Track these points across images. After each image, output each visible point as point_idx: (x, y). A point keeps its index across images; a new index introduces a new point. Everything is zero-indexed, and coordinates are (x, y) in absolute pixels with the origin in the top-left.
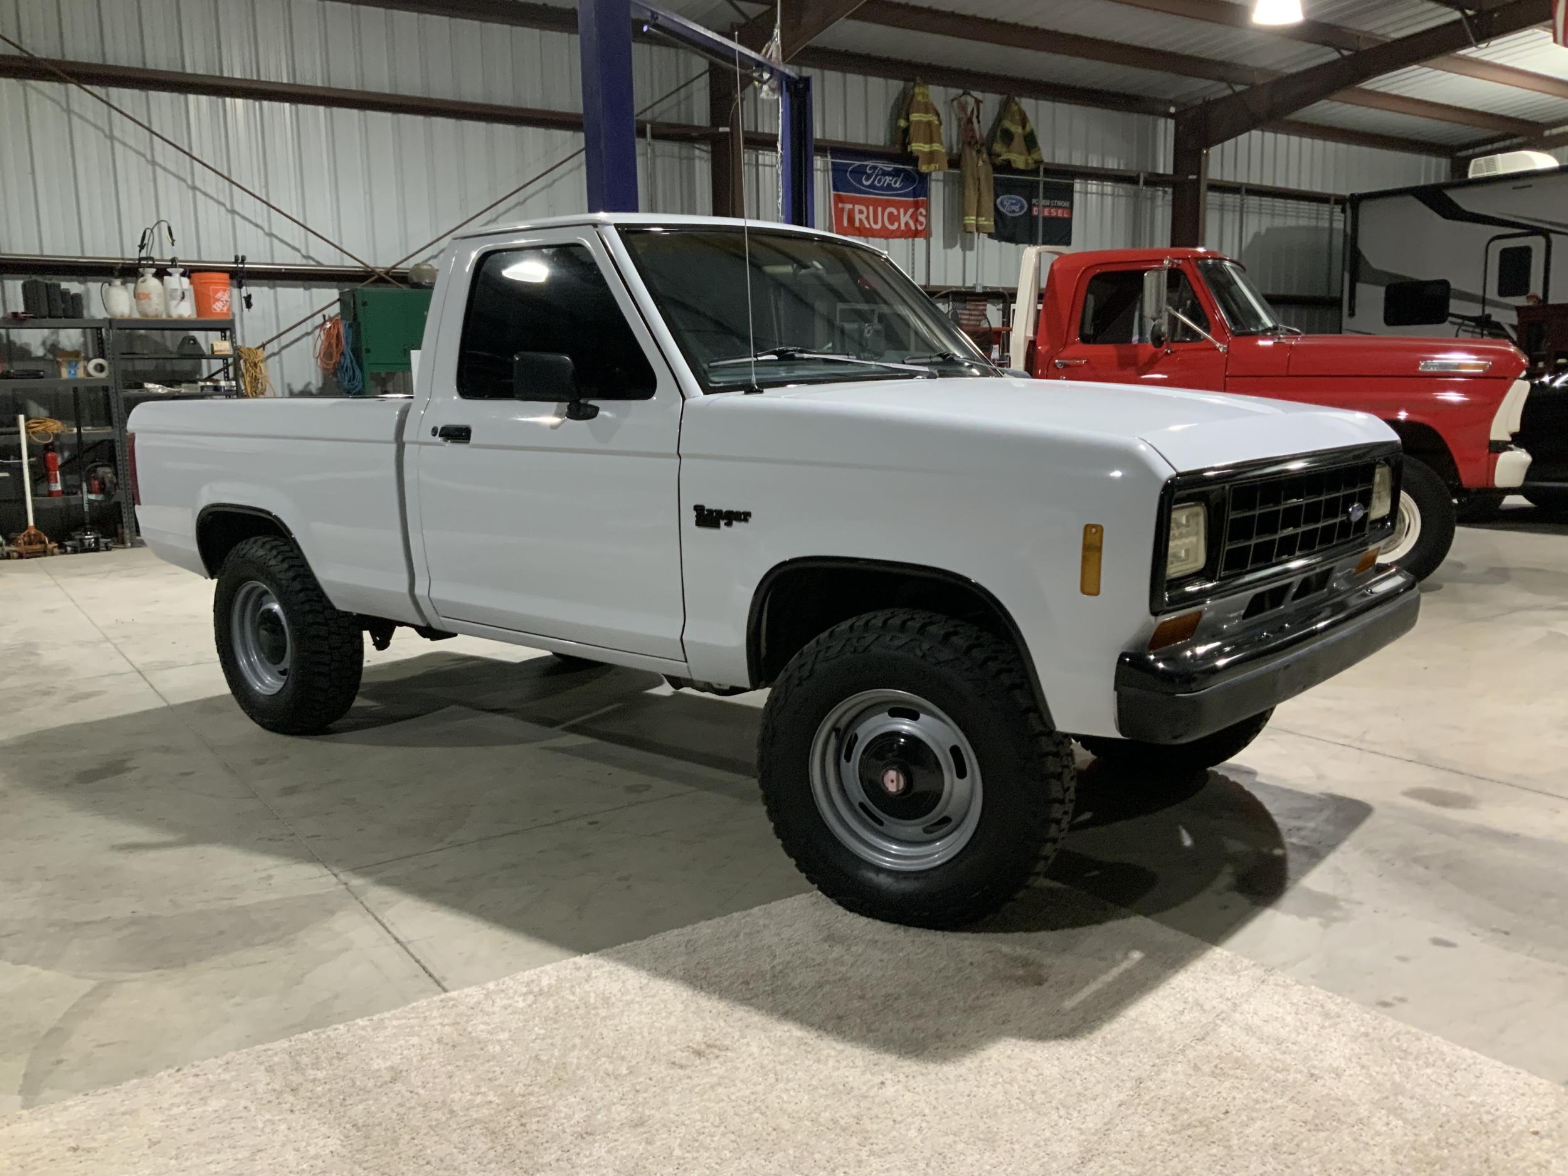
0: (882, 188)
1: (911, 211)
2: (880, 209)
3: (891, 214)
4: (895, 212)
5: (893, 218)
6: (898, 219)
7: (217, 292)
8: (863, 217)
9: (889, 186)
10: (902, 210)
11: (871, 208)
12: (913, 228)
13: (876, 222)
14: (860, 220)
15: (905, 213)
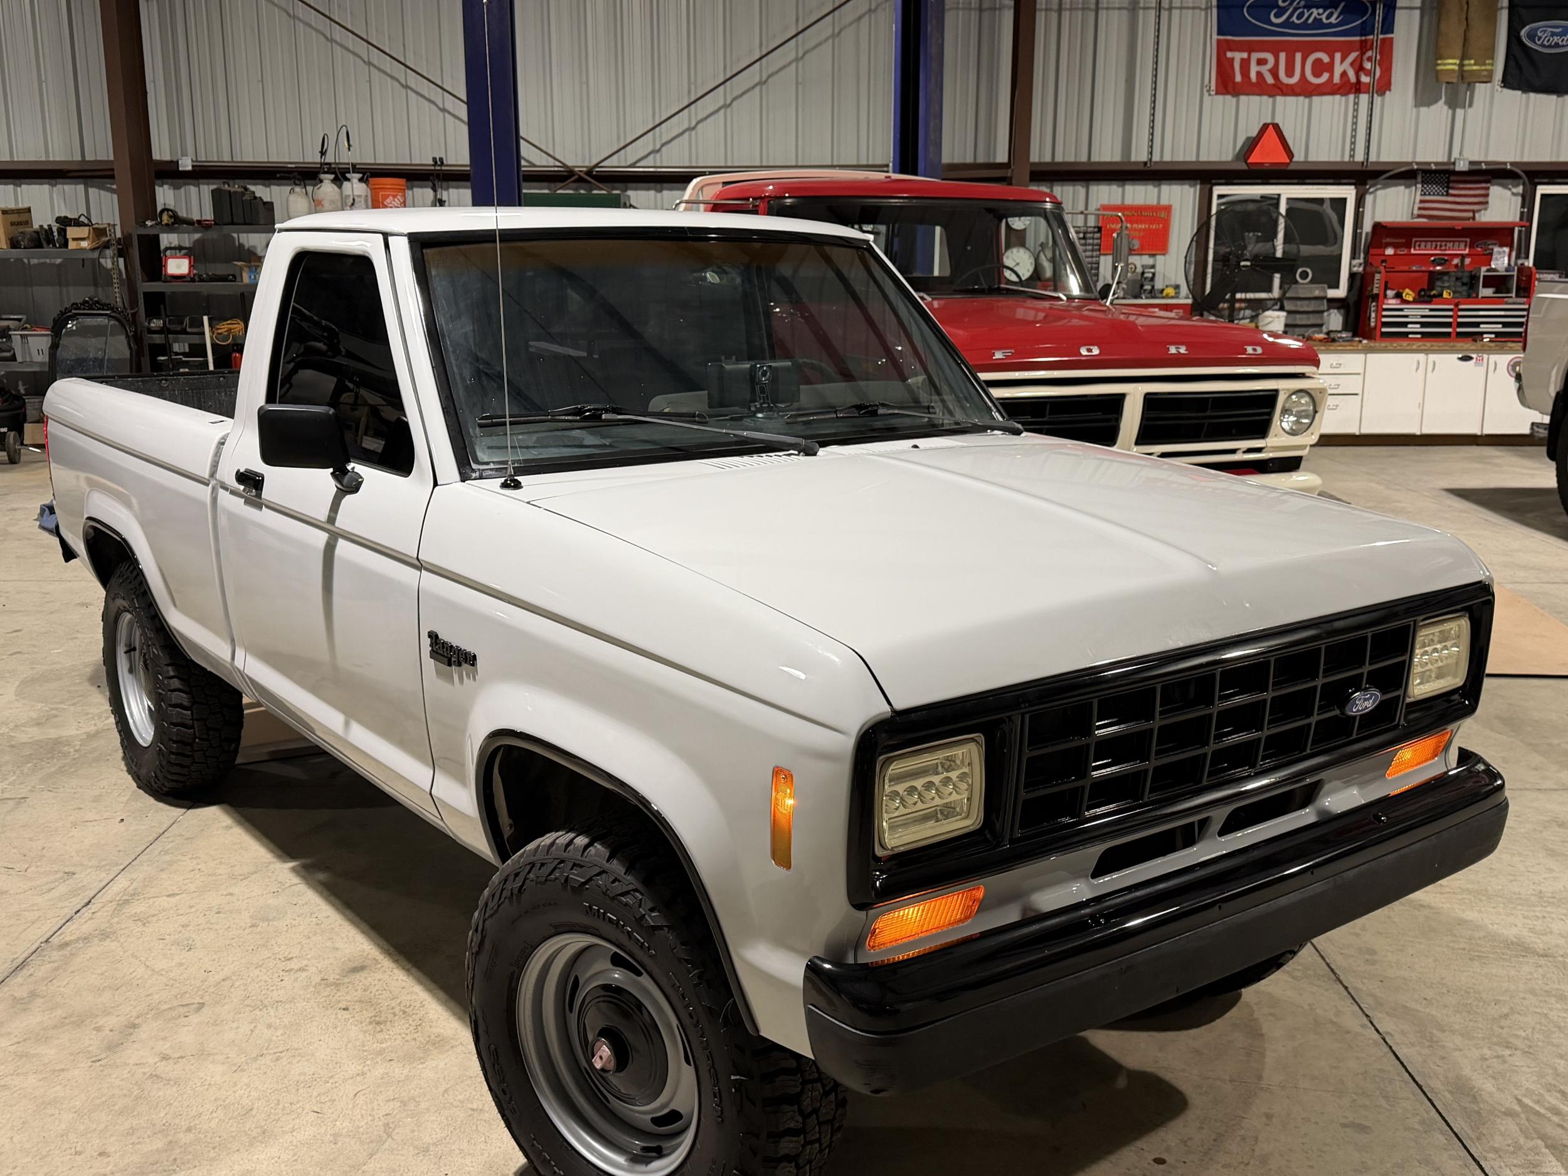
0: (1305, 26)
1: (1353, 55)
2: (1298, 56)
3: (1318, 63)
4: (1326, 59)
5: (1319, 68)
6: (1330, 67)
7: (387, 197)
8: (1264, 69)
9: (1318, 24)
10: (1338, 56)
11: (1283, 56)
12: (1353, 79)
13: (1290, 72)
14: (1259, 74)
15: (1343, 60)
